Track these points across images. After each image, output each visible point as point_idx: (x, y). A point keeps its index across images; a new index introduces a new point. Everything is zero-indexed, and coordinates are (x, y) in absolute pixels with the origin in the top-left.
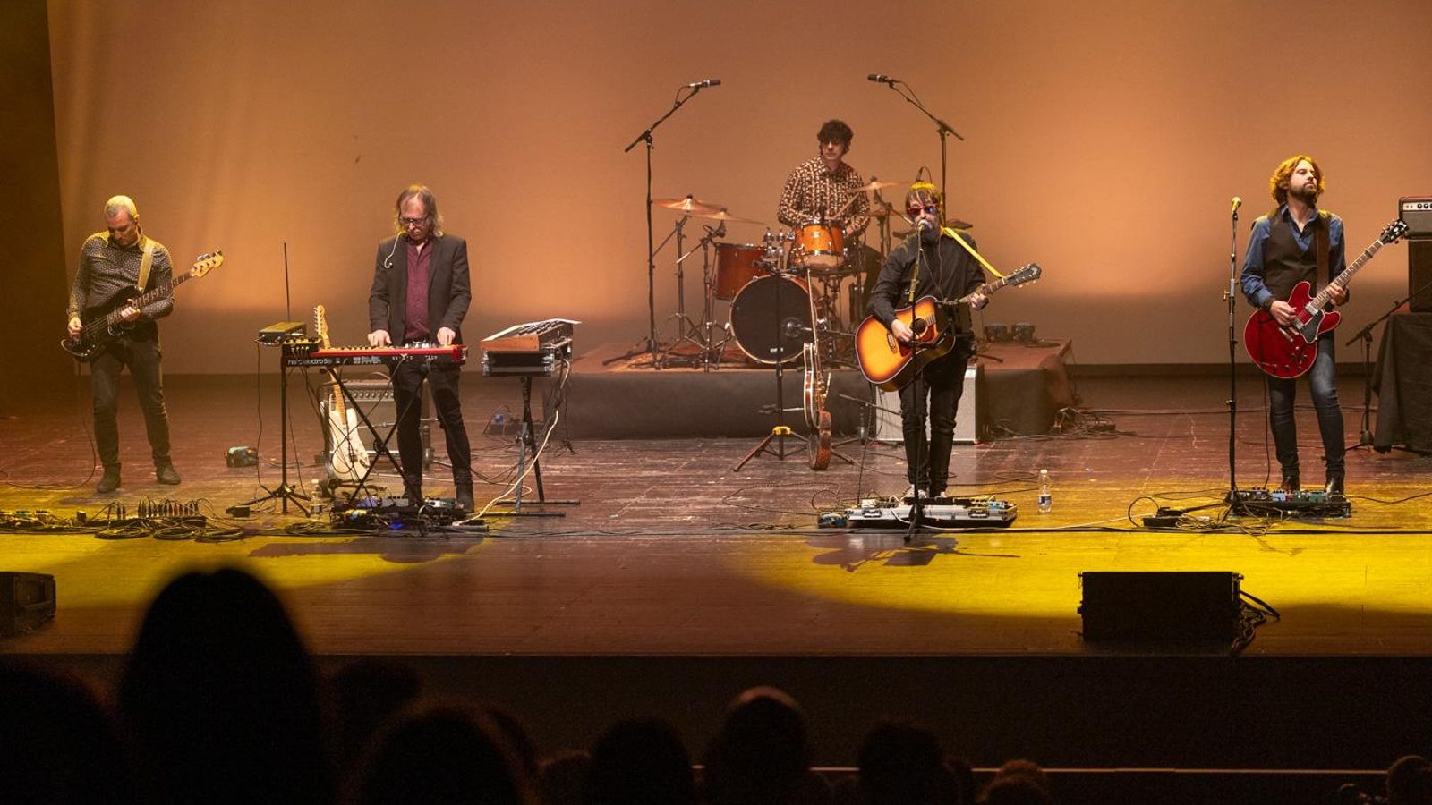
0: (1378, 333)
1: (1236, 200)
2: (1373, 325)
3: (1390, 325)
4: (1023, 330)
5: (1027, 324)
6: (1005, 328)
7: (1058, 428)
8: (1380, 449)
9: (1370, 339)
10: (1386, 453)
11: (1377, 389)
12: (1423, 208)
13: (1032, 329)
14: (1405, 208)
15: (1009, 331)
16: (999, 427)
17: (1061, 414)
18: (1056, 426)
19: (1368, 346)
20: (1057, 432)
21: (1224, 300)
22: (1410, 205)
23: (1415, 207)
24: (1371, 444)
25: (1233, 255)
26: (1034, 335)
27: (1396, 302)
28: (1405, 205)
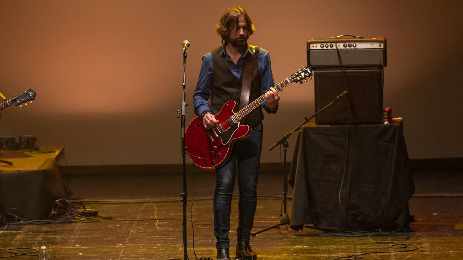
0: (292, 142)
1: (186, 42)
2: (288, 136)
3: (302, 134)
4: (28, 140)
5: (31, 136)
6: (13, 139)
7: (54, 214)
8: (296, 228)
9: (287, 146)
10: (300, 230)
11: (292, 183)
12: (325, 48)
13: (34, 139)
14: (311, 48)
15: (17, 141)
16: (10, 214)
17: (56, 204)
18: (53, 213)
19: (285, 151)
20: (53, 217)
21: (178, 118)
22: (315, 45)
23: (318, 47)
24: (289, 224)
25: (184, 84)
26: (36, 144)
27: (306, 118)
28: (311, 45)
